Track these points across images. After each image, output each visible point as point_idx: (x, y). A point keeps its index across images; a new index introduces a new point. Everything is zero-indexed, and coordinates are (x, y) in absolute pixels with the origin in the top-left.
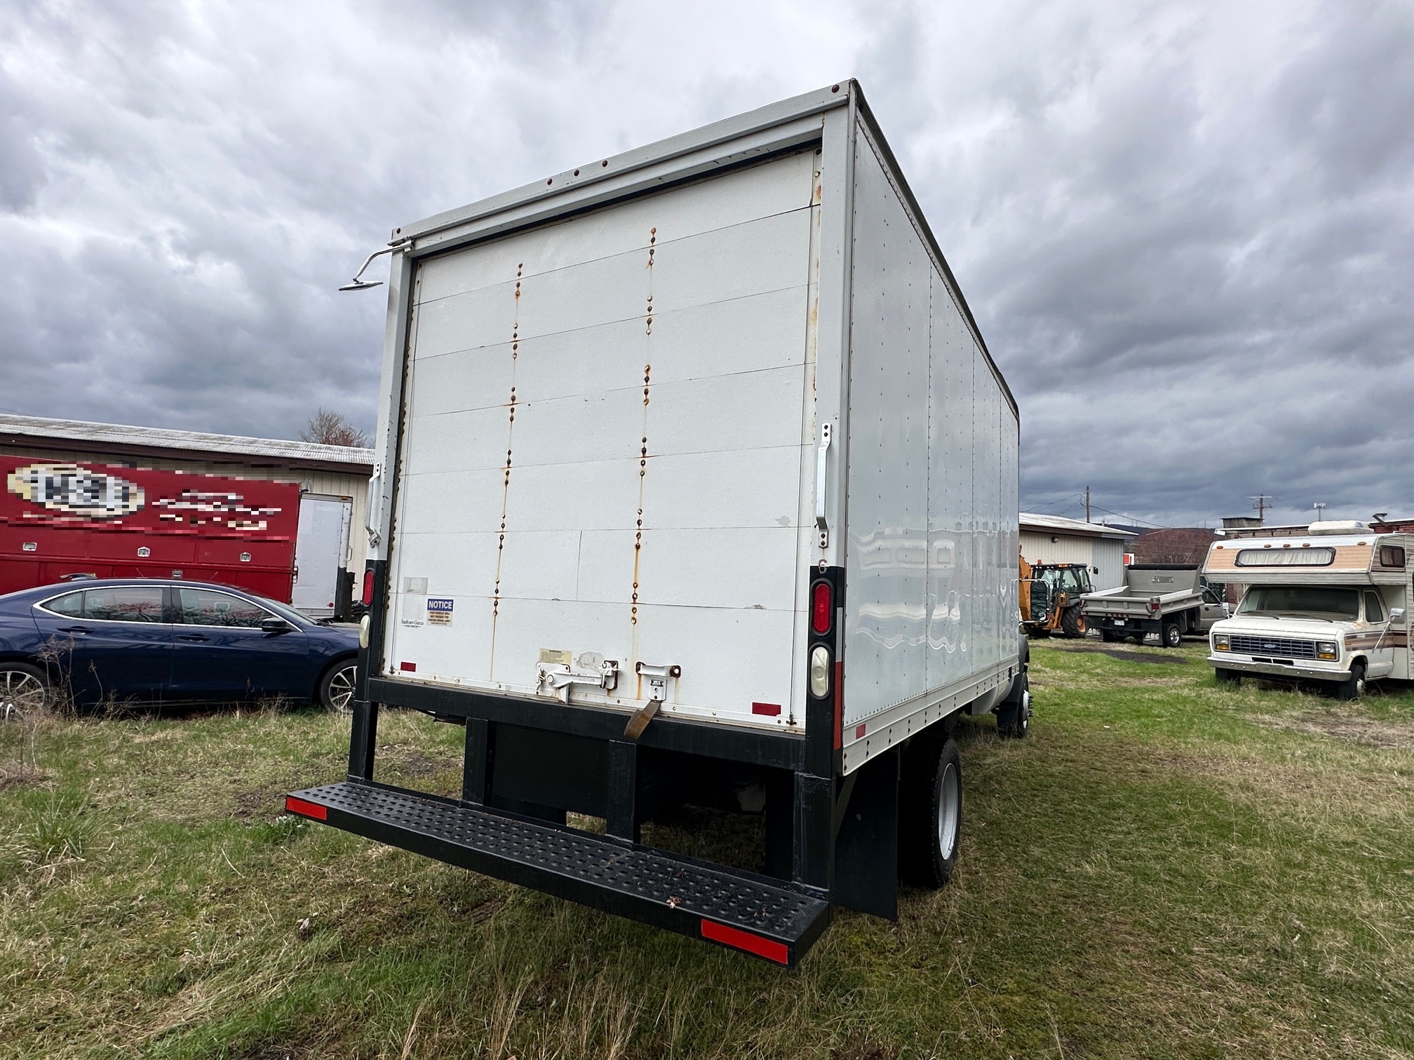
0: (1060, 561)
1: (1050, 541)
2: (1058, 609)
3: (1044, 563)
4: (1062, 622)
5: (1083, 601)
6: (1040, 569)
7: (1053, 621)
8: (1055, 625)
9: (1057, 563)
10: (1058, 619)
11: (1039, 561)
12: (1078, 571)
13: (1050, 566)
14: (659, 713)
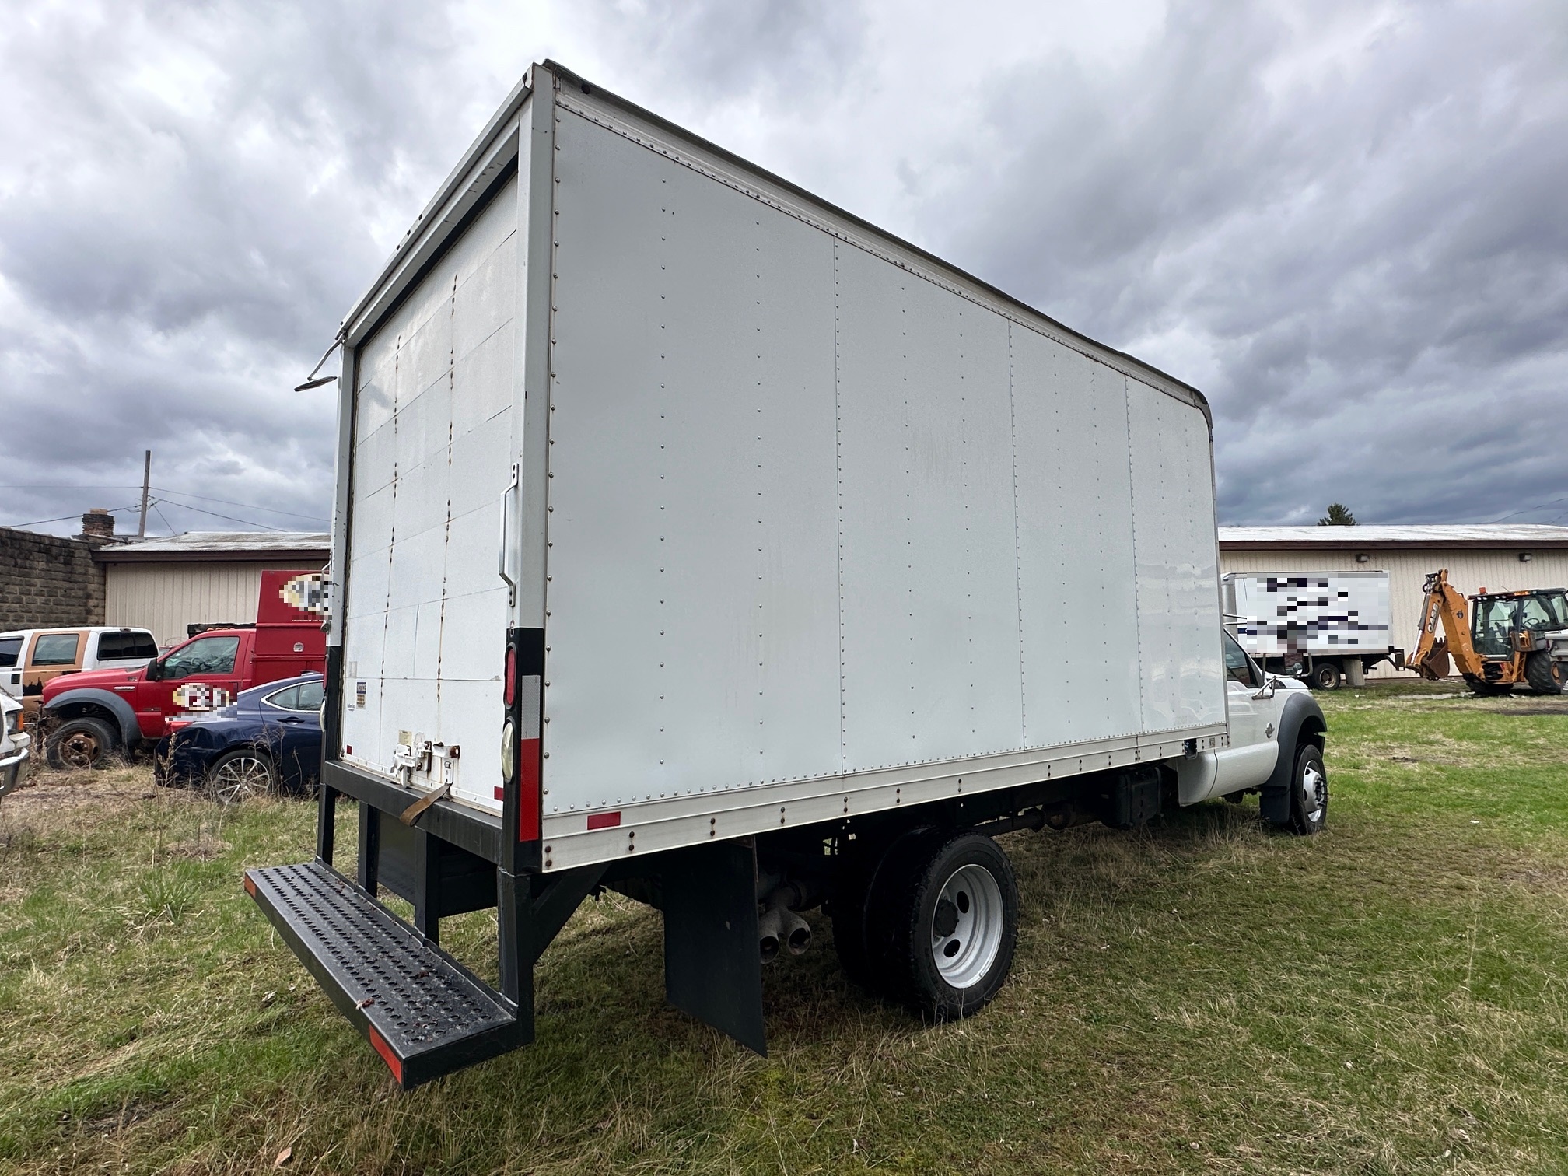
0: (1515, 588)
1: (1517, 560)
2: (1518, 655)
3: (1490, 592)
4: (1526, 672)
5: (1551, 643)
6: (1487, 601)
7: (1512, 673)
8: (1514, 677)
9: (1511, 591)
10: (1519, 668)
11: (1483, 590)
12: (1549, 599)
13: (1500, 596)
14: (447, 798)
